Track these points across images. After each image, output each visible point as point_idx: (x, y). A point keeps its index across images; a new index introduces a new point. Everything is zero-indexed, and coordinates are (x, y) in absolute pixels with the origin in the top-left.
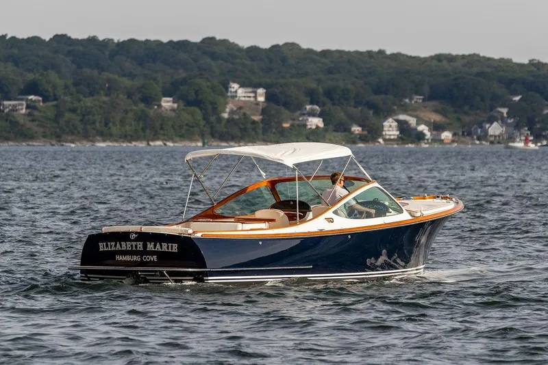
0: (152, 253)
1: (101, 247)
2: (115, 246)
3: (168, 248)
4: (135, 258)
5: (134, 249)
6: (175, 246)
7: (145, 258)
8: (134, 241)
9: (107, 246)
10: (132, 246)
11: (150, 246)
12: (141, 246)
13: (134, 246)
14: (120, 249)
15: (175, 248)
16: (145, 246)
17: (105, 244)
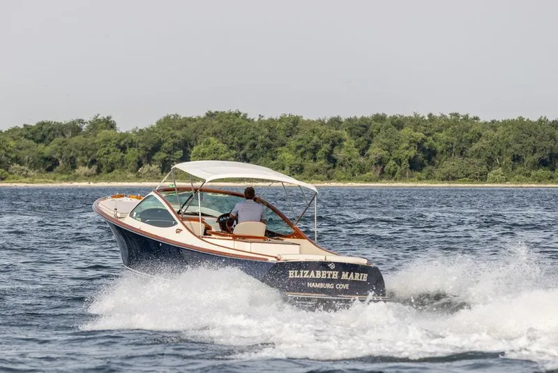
0: (345, 282)
1: (290, 274)
2: (309, 274)
3: (359, 278)
4: (329, 286)
5: (329, 277)
6: (366, 276)
7: (338, 286)
8: (332, 270)
9: (299, 273)
10: (327, 275)
11: (345, 276)
12: (336, 275)
13: (329, 275)
14: (314, 277)
15: (365, 277)
16: (340, 275)
17: (296, 272)
